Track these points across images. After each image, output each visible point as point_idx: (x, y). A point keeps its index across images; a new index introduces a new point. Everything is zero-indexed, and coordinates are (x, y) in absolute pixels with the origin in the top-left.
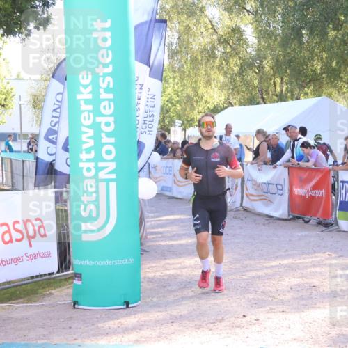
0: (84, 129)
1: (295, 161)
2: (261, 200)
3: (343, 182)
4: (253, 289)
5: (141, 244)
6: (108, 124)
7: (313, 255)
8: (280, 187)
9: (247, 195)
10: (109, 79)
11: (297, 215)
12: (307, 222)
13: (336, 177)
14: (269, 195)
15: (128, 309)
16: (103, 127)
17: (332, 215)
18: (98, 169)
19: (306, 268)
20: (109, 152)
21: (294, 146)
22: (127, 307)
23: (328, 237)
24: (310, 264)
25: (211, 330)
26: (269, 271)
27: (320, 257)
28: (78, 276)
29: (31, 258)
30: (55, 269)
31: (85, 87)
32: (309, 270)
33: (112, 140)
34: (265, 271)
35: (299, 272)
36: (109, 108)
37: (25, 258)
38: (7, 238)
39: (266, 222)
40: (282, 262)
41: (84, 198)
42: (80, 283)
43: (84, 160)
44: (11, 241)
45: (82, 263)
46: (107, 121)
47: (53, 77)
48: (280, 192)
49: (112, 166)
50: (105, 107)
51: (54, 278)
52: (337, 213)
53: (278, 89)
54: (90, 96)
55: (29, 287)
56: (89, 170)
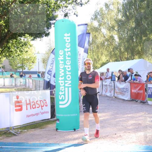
0: (60, 70)
1: (132, 81)
2: (121, 94)
3: (149, 88)
4: (118, 125)
5: (80, 109)
6: (69, 68)
7: (139, 113)
8: (127, 90)
9: (116, 92)
10: (69, 53)
11: (133, 99)
12: (137, 102)
13: (147, 86)
14: (123, 92)
15: (75, 132)
16: (67, 69)
17: (145, 99)
18: (65, 83)
19: (137, 117)
20: (69, 77)
21: (132, 75)
22: (75, 130)
23: (144, 107)
24: (138, 116)
25: (104, 139)
26: (124, 119)
27: (142, 114)
28: (58, 120)
29: (42, 113)
30: (50, 117)
31: (61, 55)
32: (138, 118)
33: (70, 73)
34: (123, 119)
35: (135, 119)
36: (69, 62)
37: (40, 113)
38: (34, 106)
39: (123, 102)
40: (128, 116)
41: (61, 93)
42: (58, 122)
43: (60, 80)
44: (35, 108)
45: (59, 115)
46: (68, 67)
47: (52, 53)
48: (127, 91)
49: (70, 82)
50: (68, 62)
51: (50, 121)
52: (147, 99)
53: (126, 56)
54: (63, 59)
55: (41, 124)
56: (62, 83)
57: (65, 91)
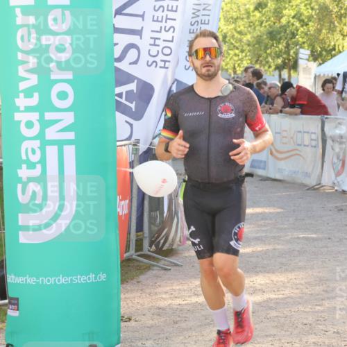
18: (45, 124)
20: (63, 96)
28: (14, 302)
33: (69, 76)
42: (16, 314)
43: (22, 109)
45: (19, 280)
49: (69, 118)
54: (31, 1)
56: (29, 125)
57: (43, 161)
